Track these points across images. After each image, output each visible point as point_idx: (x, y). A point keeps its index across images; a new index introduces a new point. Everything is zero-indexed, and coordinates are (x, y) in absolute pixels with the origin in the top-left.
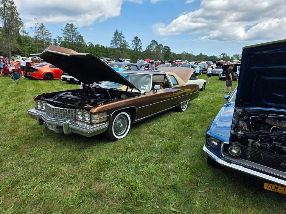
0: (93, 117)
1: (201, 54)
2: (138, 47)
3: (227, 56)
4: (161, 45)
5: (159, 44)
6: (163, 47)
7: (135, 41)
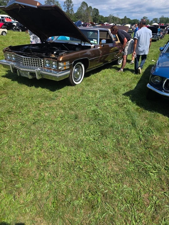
0: (60, 65)
1: (125, 17)
2: (70, 9)
3: (147, 20)
4: (91, 7)
5: (89, 7)
6: (92, 9)
7: (67, 2)
